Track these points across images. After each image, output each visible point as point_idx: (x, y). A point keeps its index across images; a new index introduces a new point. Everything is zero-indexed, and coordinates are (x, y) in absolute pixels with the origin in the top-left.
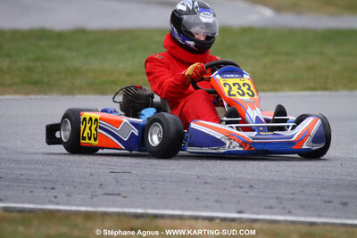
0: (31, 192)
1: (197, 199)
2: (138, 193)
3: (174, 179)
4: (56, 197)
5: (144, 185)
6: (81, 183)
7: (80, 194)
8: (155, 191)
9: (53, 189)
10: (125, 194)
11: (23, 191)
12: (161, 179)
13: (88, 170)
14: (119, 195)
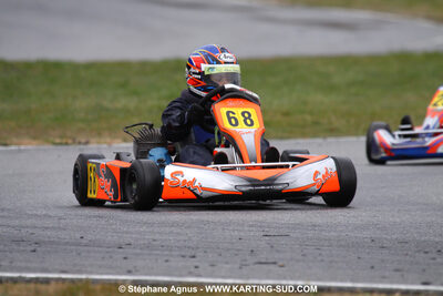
0: (167, 261)
1: (372, 267)
2: (298, 261)
3: (343, 243)
4: (196, 267)
5: (305, 251)
6: (228, 250)
7: (227, 263)
8: (319, 258)
9: (194, 257)
10: (281, 263)
11: (157, 260)
12: (327, 243)
13: (236, 233)
14: (275, 263)
